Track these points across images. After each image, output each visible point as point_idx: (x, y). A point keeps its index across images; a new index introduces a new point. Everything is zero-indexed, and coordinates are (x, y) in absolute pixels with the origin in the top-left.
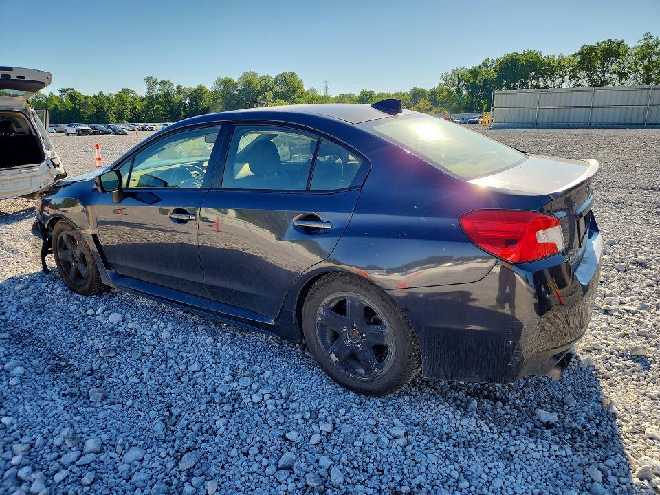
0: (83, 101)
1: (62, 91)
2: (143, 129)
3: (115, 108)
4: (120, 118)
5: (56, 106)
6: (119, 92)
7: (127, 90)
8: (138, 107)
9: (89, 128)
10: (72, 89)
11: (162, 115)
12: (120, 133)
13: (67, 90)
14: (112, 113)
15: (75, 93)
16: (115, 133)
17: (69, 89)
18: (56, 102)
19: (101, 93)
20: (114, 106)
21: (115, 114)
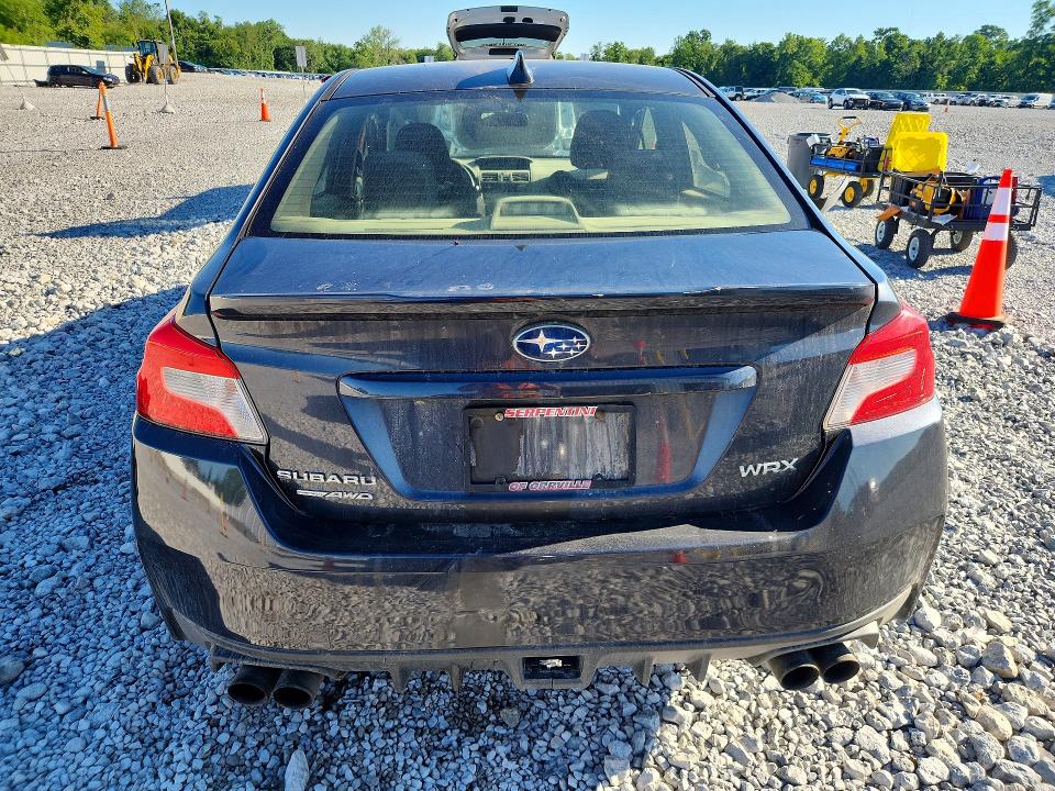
0: (906, 49)
1: (880, 32)
2: (982, 103)
3: (953, 62)
4: (955, 80)
5: (860, 58)
6: (976, 32)
7: (992, 28)
8: (999, 61)
9: (866, 97)
10: (895, 29)
11: (1040, 78)
12: (916, 108)
13: (887, 31)
14: (946, 71)
15: (897, 36)
16: (908, 107)
17: (890, 30)
18: (862, 52)
19: (940, 36)
20: (953, 58)
21: (949, 73)
